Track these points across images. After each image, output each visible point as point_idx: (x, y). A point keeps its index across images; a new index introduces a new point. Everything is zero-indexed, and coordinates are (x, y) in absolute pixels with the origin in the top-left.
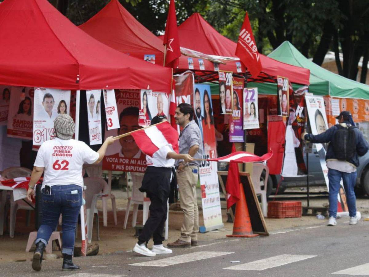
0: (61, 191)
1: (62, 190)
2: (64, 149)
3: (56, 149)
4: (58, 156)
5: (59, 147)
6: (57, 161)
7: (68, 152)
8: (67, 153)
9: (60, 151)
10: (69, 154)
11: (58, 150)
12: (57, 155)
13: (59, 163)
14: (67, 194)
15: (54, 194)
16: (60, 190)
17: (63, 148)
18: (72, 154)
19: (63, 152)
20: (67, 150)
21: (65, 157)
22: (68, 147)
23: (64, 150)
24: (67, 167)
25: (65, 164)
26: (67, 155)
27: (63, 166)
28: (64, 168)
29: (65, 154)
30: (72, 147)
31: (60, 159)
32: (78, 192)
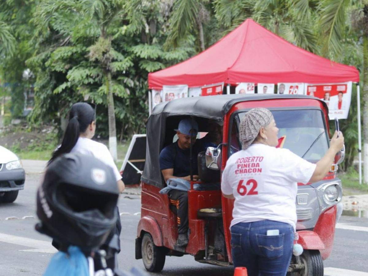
0: (250, 231)
1: (252, 229)
2: (251, 161)
3: (239, 163)
4: (242, 173)
5: (243, 158)
6: (241, 182)
7: (256, 166)
8: (255, 168)
9: (245, 165)
10: (257, 168)
11: (243, 163)
12: (241, 171)
13: (244, 184)
14: (258, 236)
15: (241, 235)
16: (249, 229)
17: (249, 159)
18: (261, 169)
19: (249, 167)
20: (255, 162)
21: (252, 175)
22: (256, 158)
23: (251, 163)
24: (255, 190)
25: (252, 184)
26: (255, 171)
27: (249, 188)
28: (252, 192)
29: (251, 169)
30: (263, 157)
31: (245, 178)
32: (280, 233)
